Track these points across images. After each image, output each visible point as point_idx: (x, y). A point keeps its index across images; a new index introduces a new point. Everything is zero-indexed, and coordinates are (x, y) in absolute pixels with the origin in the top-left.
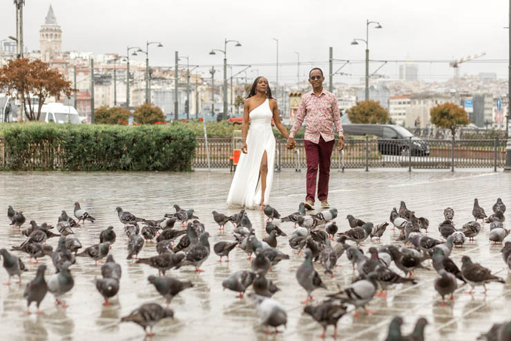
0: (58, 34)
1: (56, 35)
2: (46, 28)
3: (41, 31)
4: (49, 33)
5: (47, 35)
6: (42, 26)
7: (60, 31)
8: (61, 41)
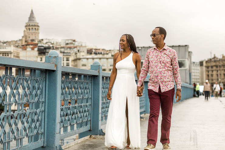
0: (37, 28)
1: (35, 29)
2: (28, 24)
3: (26, 26)
4: (31, 28)
5: (29, 29)
6: (26, 23)
7: (38, 26)
8: (39, 33)
